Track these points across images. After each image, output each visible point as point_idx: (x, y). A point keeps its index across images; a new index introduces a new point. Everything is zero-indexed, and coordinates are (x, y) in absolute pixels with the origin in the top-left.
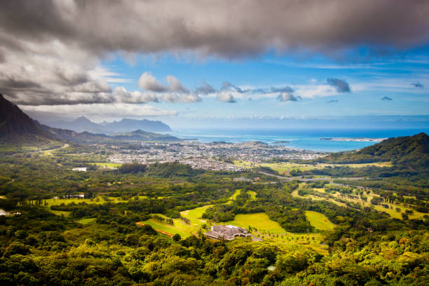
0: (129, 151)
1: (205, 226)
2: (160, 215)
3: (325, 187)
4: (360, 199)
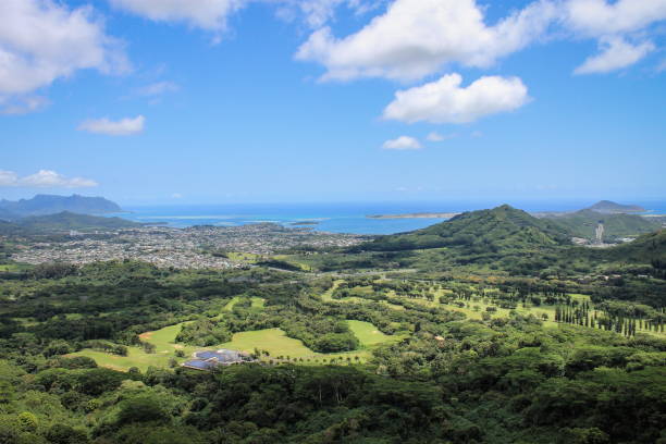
0: (48, 245)
1: (180, 355)
2: (103, 342)
3: (374, 285)
4: (424, 298)
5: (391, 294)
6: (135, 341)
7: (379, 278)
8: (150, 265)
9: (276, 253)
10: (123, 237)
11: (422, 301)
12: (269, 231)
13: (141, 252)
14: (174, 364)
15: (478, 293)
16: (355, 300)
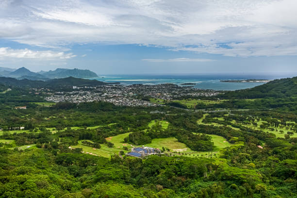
0: (62, 93)
1: (126, 149)
2: (88, 141)
3: (224, 117)
4: (252, 125)
5: (234, 122)
6: (104, 142)
7: (227, 113)
8: (112, 104)
9: (174, 99)
10: (99, 90)
11: (251, 126)
12: (171, 88)
13: (107, 97)
14: (122, 153)
15: (282, 124)
16: (215, 125)
